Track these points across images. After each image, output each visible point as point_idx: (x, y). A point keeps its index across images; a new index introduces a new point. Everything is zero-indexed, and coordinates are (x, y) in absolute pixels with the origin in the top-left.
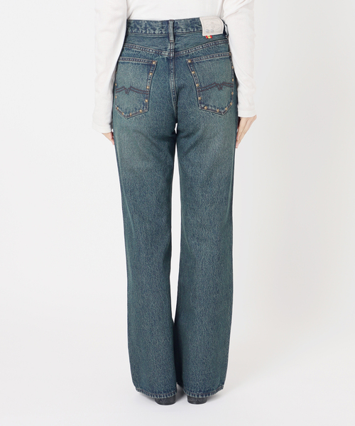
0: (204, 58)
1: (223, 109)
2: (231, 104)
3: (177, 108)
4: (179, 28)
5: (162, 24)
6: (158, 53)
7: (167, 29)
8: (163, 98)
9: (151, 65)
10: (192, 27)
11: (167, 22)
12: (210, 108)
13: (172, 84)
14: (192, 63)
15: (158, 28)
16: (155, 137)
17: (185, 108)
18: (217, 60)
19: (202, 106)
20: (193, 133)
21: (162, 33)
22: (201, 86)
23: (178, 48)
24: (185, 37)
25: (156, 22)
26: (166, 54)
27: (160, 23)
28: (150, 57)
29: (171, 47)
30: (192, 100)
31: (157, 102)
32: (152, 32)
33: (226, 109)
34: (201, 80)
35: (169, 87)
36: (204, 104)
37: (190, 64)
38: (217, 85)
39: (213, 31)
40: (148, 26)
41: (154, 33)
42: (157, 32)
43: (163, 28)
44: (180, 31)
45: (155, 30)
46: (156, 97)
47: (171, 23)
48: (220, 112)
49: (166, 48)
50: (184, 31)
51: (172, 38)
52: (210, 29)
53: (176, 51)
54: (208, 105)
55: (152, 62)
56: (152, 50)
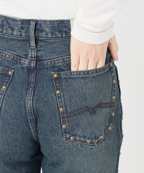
1: (97, 138)
4: (42, 31)
5: (22, 23)
6: (16, 60)
7: (28, 31)
8: (17, 119)
9: (6, 75)
10: (60, 31)
11: (28, 22)
12: (78, 138)
14: (59, 78)
15: (16, 28)
17: (46, 135)
19: (68, 136)
20: (57, 163)
21: (21, 35)
22: (66, 110)
23: (42, 56)
25: (14, 20)
26: (26, 62)
27: (19, 23)
28: (6, 63)
29: (33, 54)
30: (55, 128)
31: (9, 124)
32: (10, 32)
33: (102, 137)
34: (68, 103)
35: (25, 107)
36: (69, 133)
37: (55, 79)
38: (88, 109)
40: (5, 23)
41: (12, 34)
42: (15, 33)
43: (23, 28)
44: (43, 34)
45: (13, 30)
46: (9, 118)
47: (33, 24)
48: (91, 143)
49: (26, 55)
50: (49, 36)
51: (33, 43)
53: (38, 59)
54: (75, 135)
55: (8, 71)
56: (9, 56)
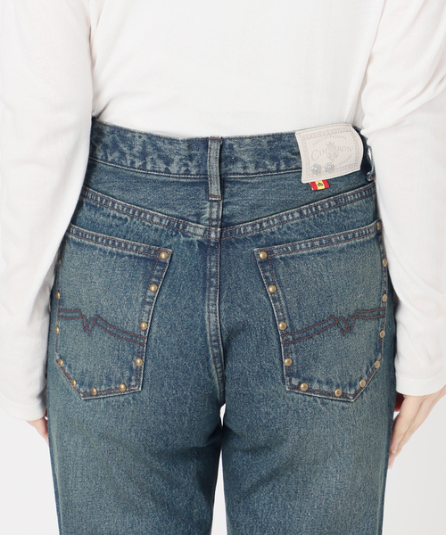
0: (303, 247)
1: (351, 385)
2: (377, 365)
3: (223, 380)
4: (236, 160)
5: (190, 147)
6: (177, 227)
7: (202, 163)
8: (186, 356)
9: (155, 261)
10: (274, 159)
11: (204, 143)
12: (316, 386)
13: (212, 321)
14: (269, 261)
15: (177, 158)
16: (159, 455)
17: (246, 384)
18: (342, 251)
19: (295, 382)
21: (187, 172)
22: (291, 326)
23: (233, 216)
24: (254, 186)
25: (172, 141)
26: (197, 232)
27: (184, 146)
28: (153, 236)
29: (212, 211)
30: (267, 366)
31: (167, 368)
32: (162, 167)
33: (362, 383)
34: (294, 310)
35: (203, 329)
36: (298, 376)
37: (263, 262)
38: (336, 321)
39: (332, 168)
40: (150, 149)
41: (167, 171)
42: (174, 168)
43: (191, 158)
44: (238, 168)
45: (168, 162)
46: (167, 354)
47: (215, 147)
48: (344, 395)
49: (198, 215)
50: (251, 170)
51: (215, 189)
52: (323, 161)
53: (225, 223)
54: (309, 380)
55: (158, 252)
56: (159, 218)
